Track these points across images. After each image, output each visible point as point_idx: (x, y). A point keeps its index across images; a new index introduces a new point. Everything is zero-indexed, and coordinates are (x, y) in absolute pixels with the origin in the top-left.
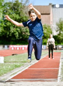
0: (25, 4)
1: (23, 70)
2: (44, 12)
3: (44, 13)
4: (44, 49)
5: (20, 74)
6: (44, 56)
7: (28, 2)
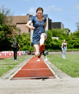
0: (6, 15)
1: (18, 71)
2: (22, 21)
3: (23, 23)
4: (24, 54)
5: (17, 74)
6: (27, 59)
7: (8, 12)
